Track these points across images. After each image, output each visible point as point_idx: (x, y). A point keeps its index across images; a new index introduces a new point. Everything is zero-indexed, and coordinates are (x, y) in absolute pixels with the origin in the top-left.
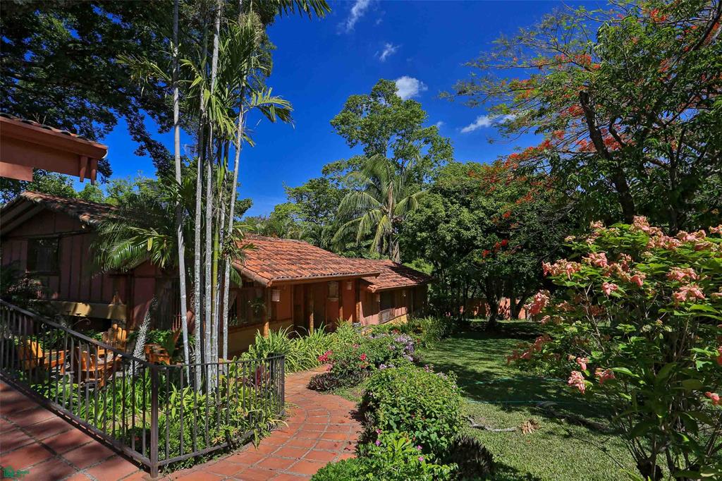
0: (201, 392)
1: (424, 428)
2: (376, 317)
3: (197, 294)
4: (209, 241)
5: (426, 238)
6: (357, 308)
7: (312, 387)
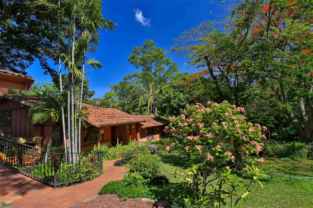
0: (71, 164)
1: (144, 171)
2: (145, 138)
3: (69, 130)
4: (73, 112)
5: (166, 106)
6: (137, 135)
7: (115, 165)
